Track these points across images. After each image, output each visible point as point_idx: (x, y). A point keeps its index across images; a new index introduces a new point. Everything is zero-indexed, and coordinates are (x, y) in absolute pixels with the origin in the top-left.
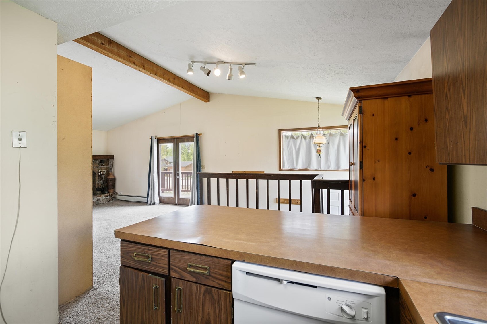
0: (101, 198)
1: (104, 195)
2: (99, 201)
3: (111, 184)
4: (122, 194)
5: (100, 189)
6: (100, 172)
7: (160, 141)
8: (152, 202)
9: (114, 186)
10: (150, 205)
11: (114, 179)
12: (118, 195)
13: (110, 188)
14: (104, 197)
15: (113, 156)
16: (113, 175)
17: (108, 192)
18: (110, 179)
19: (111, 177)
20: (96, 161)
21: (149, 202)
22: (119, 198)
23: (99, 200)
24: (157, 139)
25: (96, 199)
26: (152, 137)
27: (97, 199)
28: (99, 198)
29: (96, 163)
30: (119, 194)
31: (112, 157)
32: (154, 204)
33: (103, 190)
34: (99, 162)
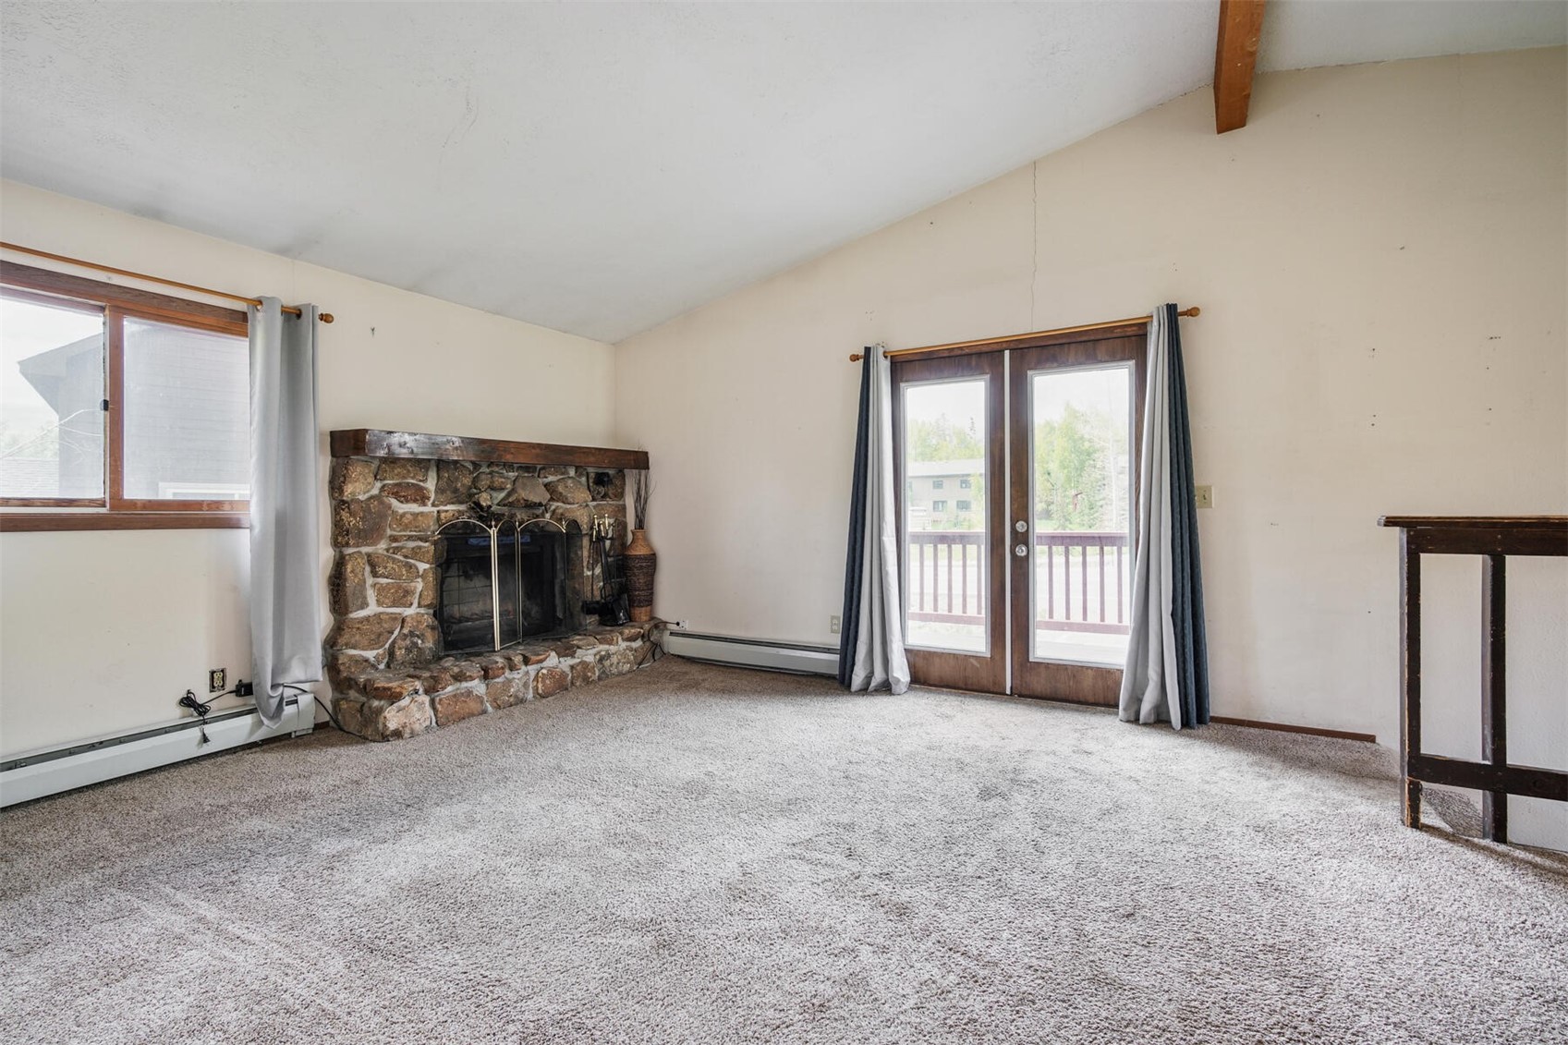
0: (613, 648)
1: (621, 634)
2: (607, 663)
3: (640, 580)
4: (688, 627)
5: (596, 606)
6: (599, 525)
7: (907, 366)
8: (878, 677)
9: (652, 594)
10: (864, 691)
11: (652, 559)
12: (671, 634)
13: (640, 602)
14: (624, 645)
15: (647, 453)
16: (649, 545)
17: (630, 618)
18: (637, 557)
19: (640, 551)
20: (580, 475)
21: (858, 678)
22: (675, 645)
23: (608, 656)
24: (889, 358)
25: (594, 651)
26: (868, 350)
27: (599, 652)
28: (606, 647)
29: (580, 482)
30: (674, 627)
31: (640, 460)
32: (886, 688)
33: (612, 609)
34: (591, 481)
